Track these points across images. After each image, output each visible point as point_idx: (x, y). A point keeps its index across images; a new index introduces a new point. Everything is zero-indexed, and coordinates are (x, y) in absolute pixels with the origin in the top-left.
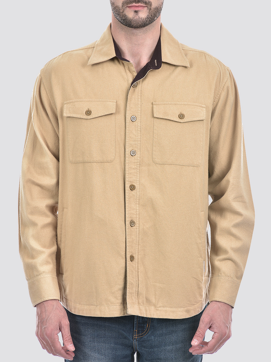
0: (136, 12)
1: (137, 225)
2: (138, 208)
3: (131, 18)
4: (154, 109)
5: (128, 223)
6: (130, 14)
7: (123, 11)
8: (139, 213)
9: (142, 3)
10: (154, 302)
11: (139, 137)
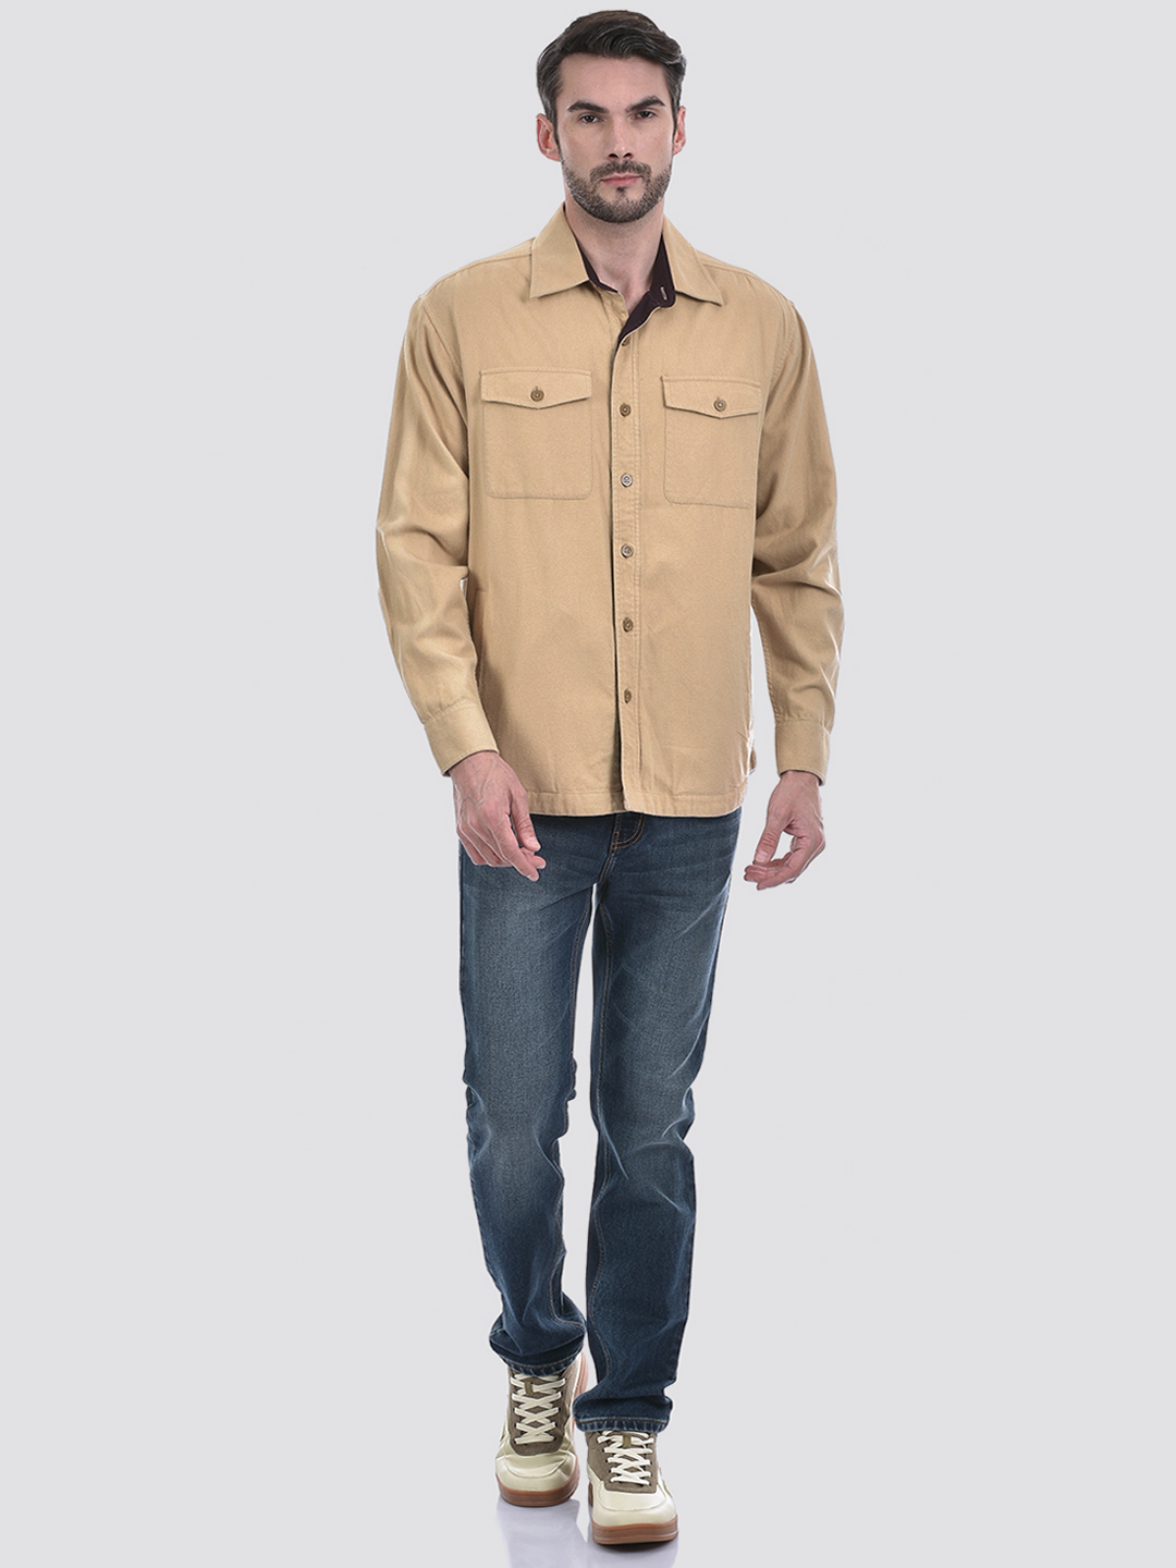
0: (621, 190)
1: (638, 628)
2: (638, 594)
3: (611, 204)
4: (666, 391)
5: (619, 624)
6: (608, 196)
7: (594, 190)
8: (640, 604)
9: (632, 170)
10: (669, 783)
11: (638, 448)
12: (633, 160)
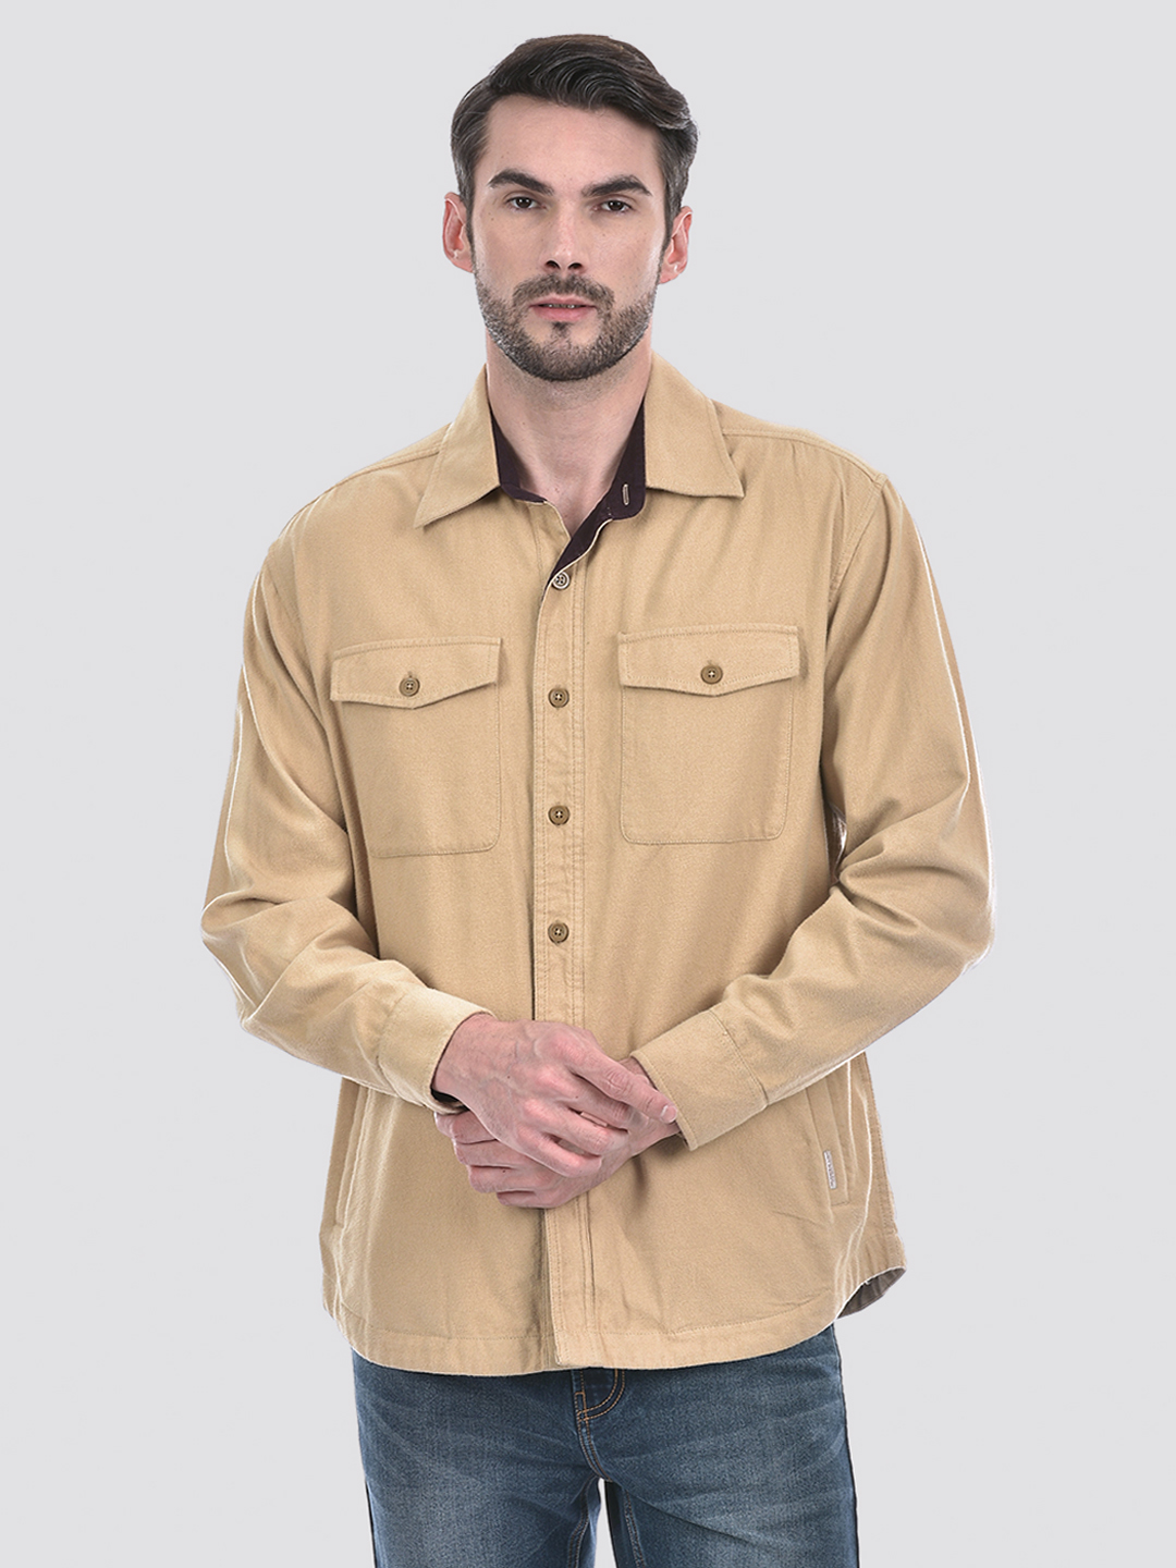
2: (578, 1003)
3: (542, 347)
4: (621, 659)
7: (517, 322)
8: (583, 1020)
9: (581, 292)
10: (656, 1313)
11: (579, 759)
12: (584, 276)
